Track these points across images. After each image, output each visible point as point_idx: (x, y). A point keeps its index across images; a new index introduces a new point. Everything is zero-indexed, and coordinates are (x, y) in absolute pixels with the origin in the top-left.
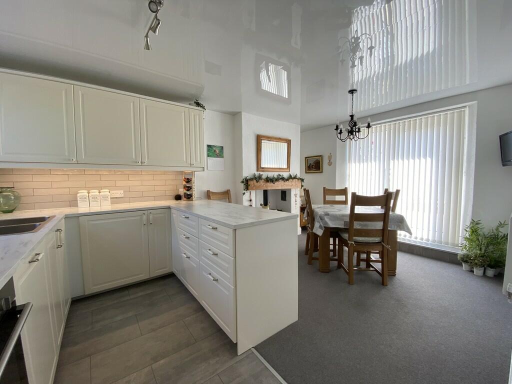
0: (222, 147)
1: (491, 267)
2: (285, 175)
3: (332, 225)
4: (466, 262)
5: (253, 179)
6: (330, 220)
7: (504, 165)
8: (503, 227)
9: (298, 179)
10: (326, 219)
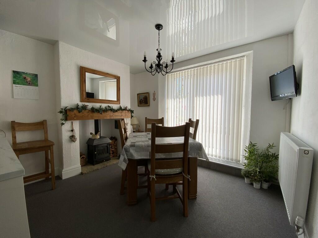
0: (36, 76)
1: (266, 181)
2: (115, 107)
3: (137, 156)
4: (248, 177)
5: (74, 109)
6: (136, 151)
7: (272, 100)
8: (272, 148)
9: (128, 111)
10: (132, 151)
